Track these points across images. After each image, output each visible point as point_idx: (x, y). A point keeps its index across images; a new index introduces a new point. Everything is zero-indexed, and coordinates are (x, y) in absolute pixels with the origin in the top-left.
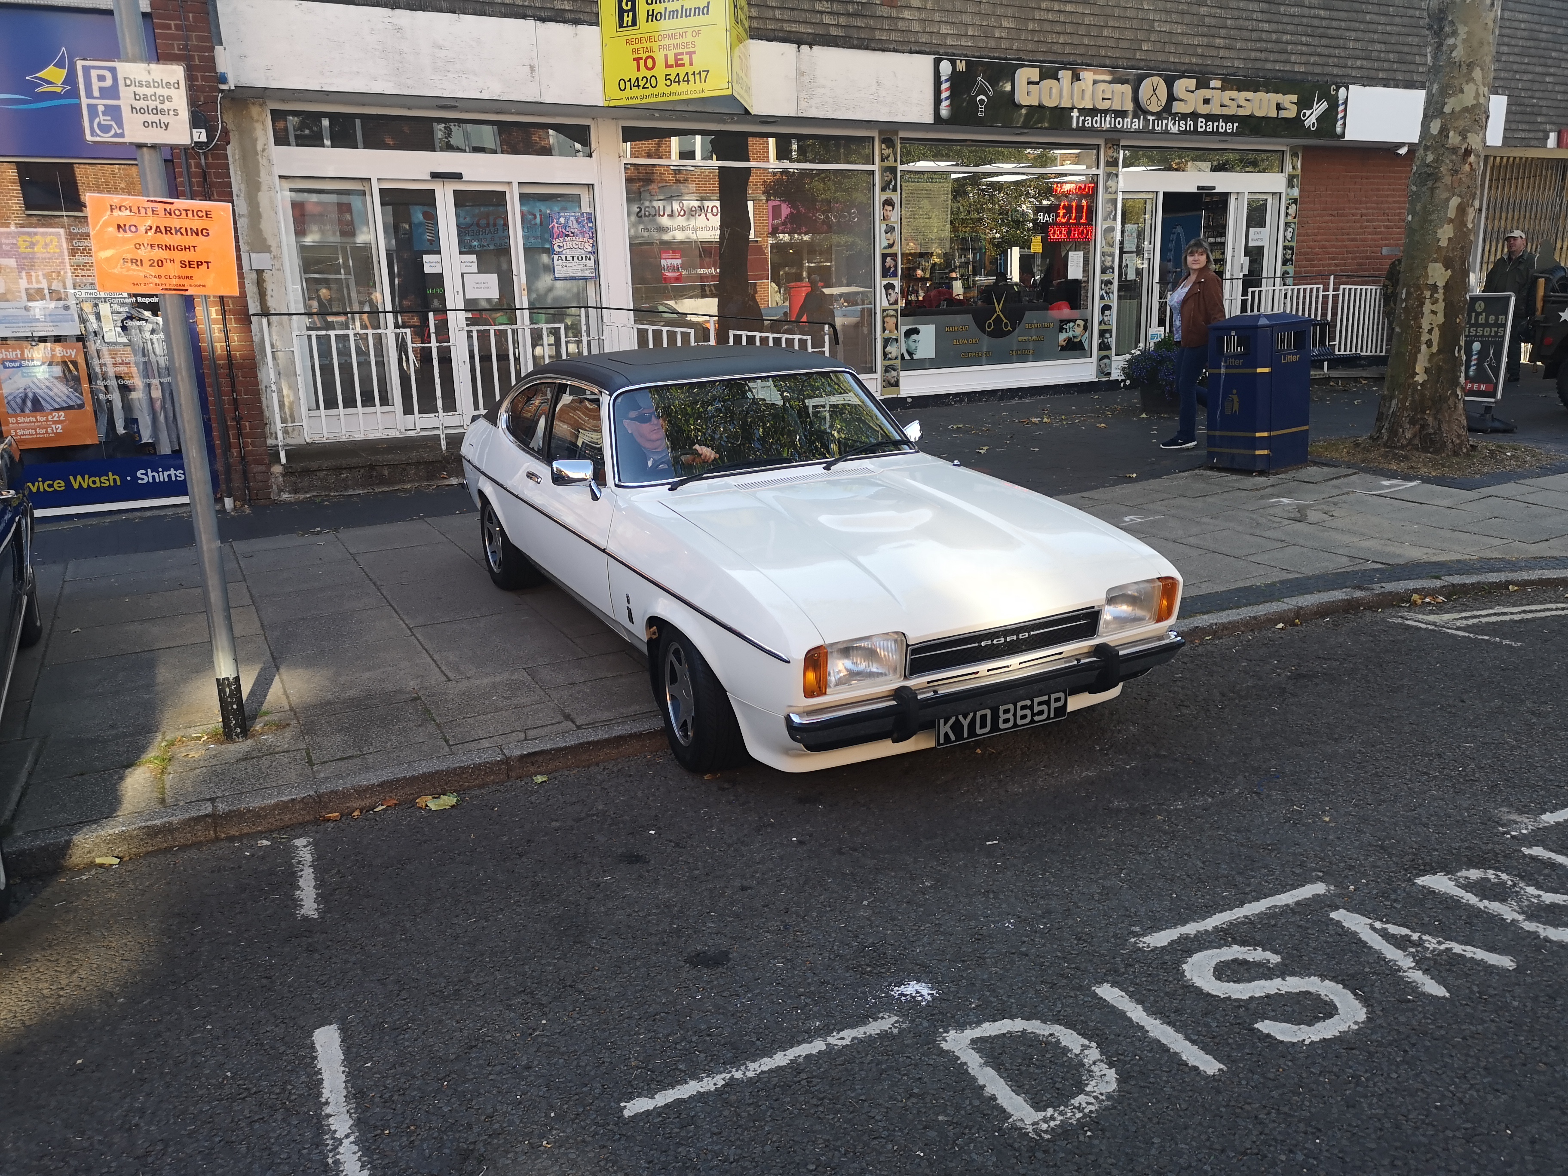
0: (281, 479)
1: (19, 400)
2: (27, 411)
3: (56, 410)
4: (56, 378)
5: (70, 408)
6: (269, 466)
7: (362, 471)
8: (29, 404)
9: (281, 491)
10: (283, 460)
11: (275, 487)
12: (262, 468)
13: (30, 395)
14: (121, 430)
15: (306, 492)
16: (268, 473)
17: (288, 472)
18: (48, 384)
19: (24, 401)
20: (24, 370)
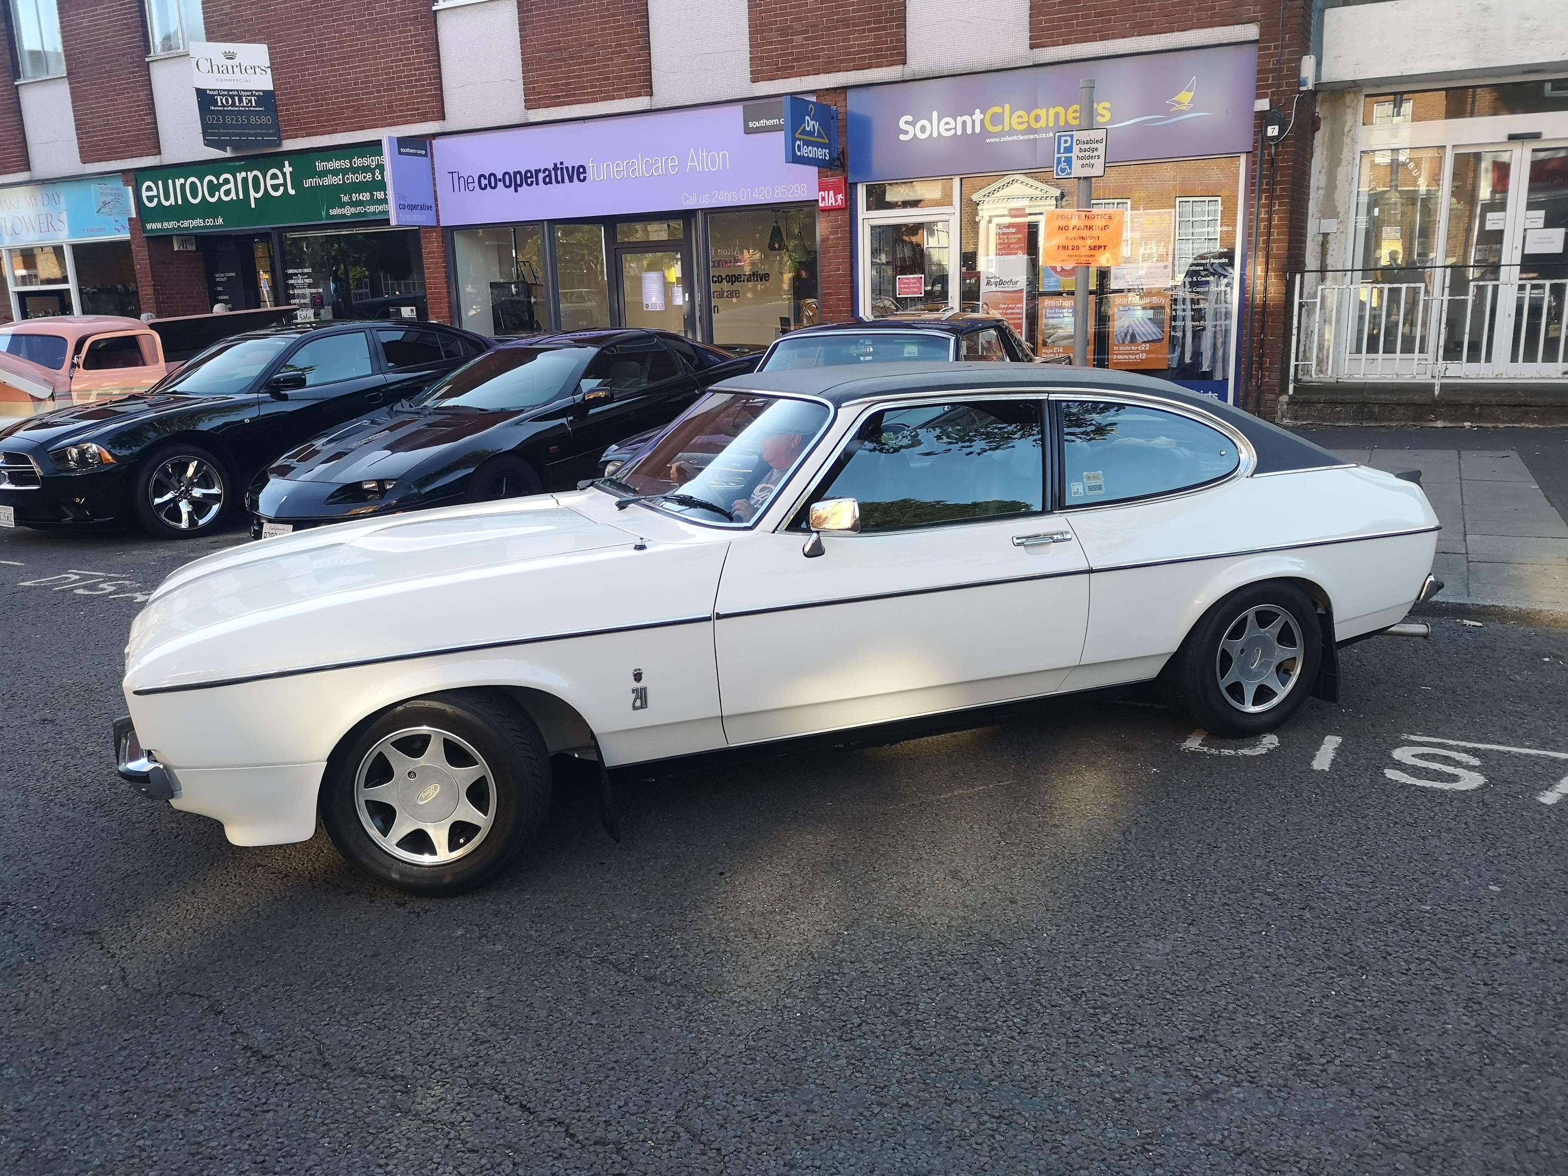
0: (1285, 407)
1: (1123, 334)
2: (1126, 342)
3: (1145, 342)
4: (1150, 319)
5: (1153, 341)
6: (1280, 394)
7: (1355, 407)
8: (1129, 337)
9: (1283, 416)
10: (1291, 392)
11: (1279, 413)
12: (1273, 396)
13: (1131, 331)
14: (1187, 360)
15: (1304, 420)
16: (1276, 401)
17: (1292, 402)
18: (1142, 322)
19: (1126, 335)
20: (1130, 312)
